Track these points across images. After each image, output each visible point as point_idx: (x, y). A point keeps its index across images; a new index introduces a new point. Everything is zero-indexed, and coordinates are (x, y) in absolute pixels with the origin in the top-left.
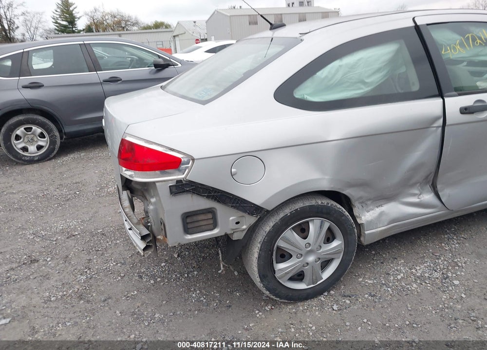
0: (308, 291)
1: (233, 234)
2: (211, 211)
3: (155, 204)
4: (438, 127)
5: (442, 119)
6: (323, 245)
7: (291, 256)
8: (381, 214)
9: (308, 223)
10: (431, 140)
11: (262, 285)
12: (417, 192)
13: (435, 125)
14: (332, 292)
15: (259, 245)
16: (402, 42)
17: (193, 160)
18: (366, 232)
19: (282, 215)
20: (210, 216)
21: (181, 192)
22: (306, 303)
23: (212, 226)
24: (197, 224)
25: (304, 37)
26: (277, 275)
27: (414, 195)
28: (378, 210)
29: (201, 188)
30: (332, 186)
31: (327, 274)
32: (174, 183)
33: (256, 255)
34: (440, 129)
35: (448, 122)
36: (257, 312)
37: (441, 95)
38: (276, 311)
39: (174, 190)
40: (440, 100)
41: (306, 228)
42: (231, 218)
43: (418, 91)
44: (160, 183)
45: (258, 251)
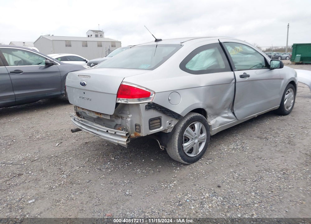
0: (195, 158)
1: (167, 129)
2: (159, 118)
3: (131, 117)
4: (233, 83)
5: (234, 80)
6: (200, 135)
7: (189, 140)
8: (216, 121)
9: (194, 124)
10: (231, 89)
11: (179, 154)
12: (227, 112)
13: (232, 82)
14: (202, 159)
15: (178, 134)
16: (216, 48)
17: (155, 93)
18: (213, 129)
19: (186, 120)
20: (159, 121)
21: (150, 108)
22: (194, 164)
23: (159, 126)
24: (154, 125)
25: (182, 44)
26: (184, 149)
27: (226, 113)
28: (215, 120)
29: (157, 106)
30: (203, 106)
31: (201, 149)
32: (147, 104)
33: (177, 139)
34: (234, 84)
35: (237, 81)
36: (174, 171)
37: (232, 70)
38: (182, 169)
39: (147, 107)
40: (233, 72)
41: (194, 127)
42: (167, 122)
43: (225, 68)
44: (142, 104)
45: (178, 136)
